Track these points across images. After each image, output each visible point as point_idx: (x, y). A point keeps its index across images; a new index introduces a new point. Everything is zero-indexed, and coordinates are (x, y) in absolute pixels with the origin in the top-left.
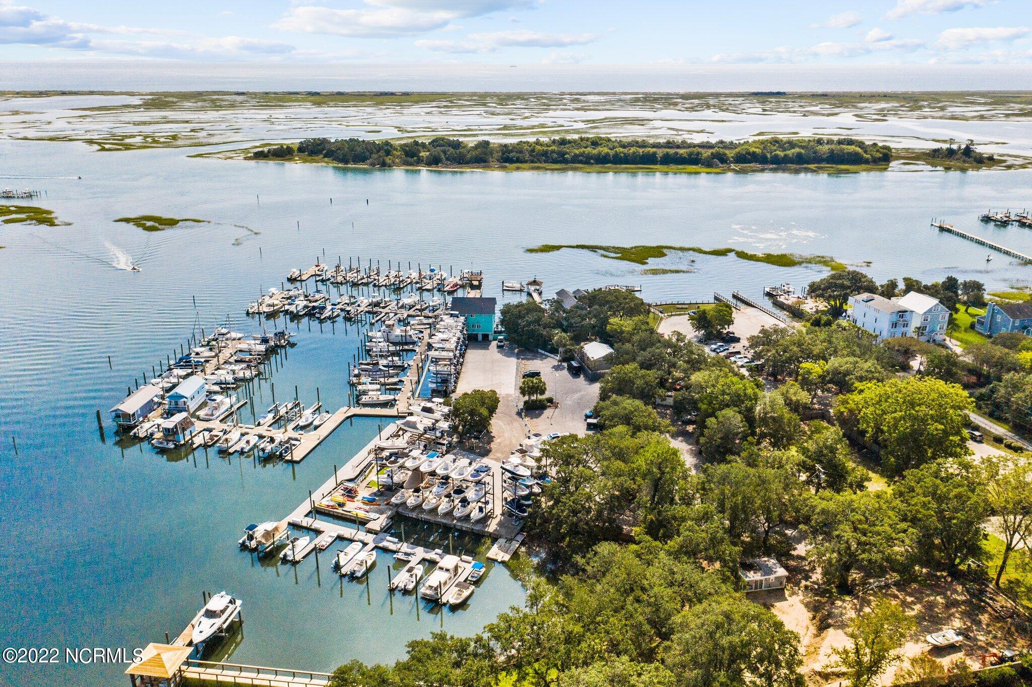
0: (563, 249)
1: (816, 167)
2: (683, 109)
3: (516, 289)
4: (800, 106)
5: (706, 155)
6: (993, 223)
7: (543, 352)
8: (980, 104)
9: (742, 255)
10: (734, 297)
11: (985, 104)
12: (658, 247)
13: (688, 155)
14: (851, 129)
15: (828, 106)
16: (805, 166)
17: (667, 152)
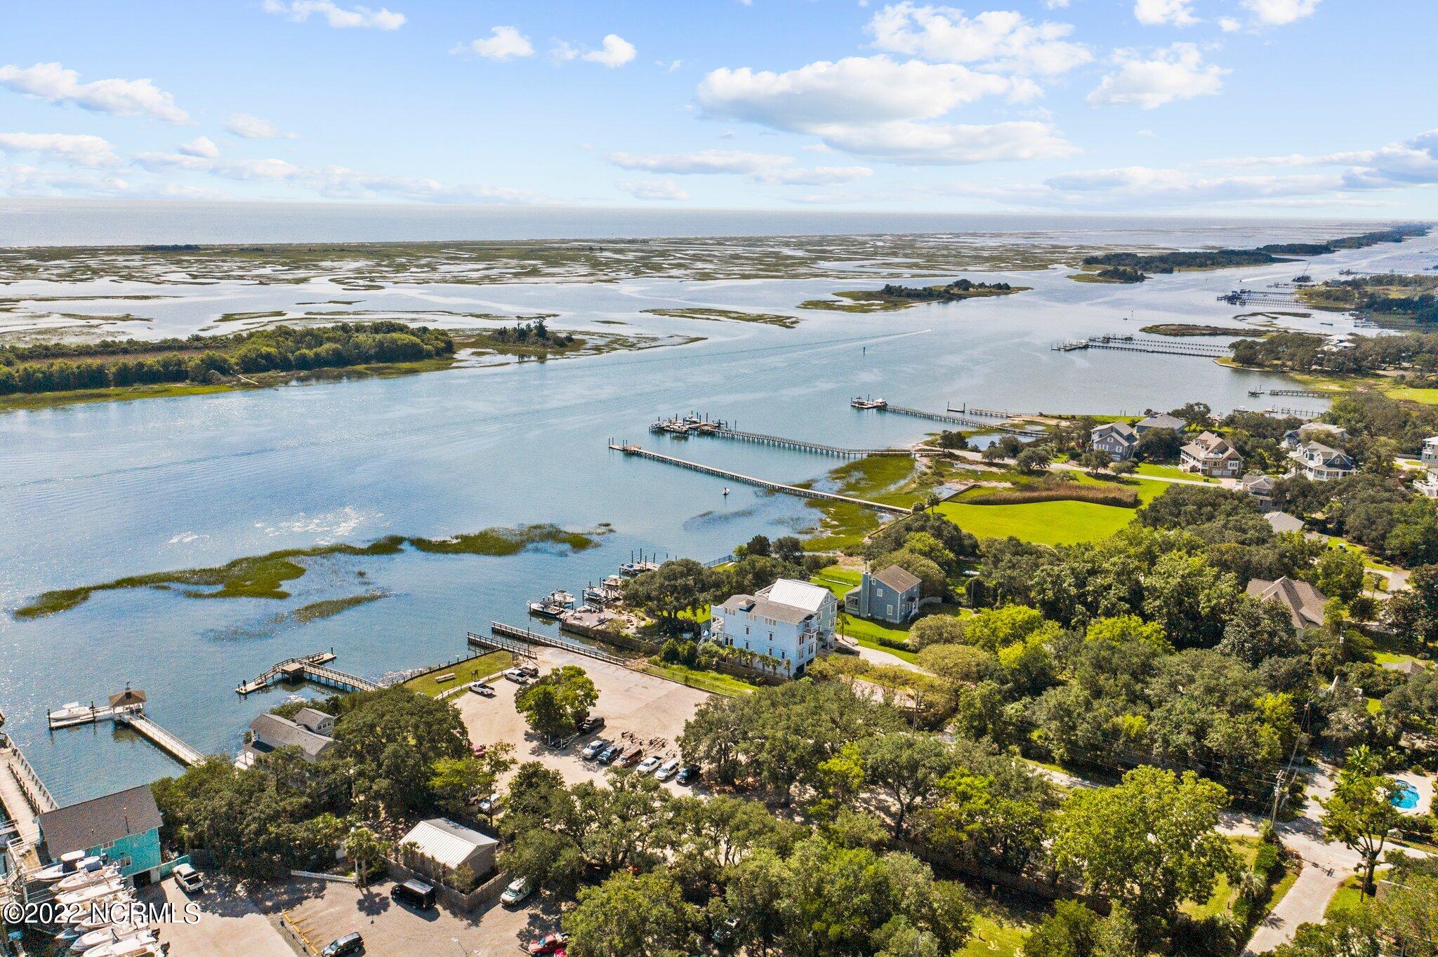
0: (96, 596)
1: (367, 369)
2: (54, 278)
3: (84, 719)
4: (241, 268)
5: (192, 364)
6: (668, 436)
7: (306, 874)
8: (465, 259)
9: (422, 545)
10: (496, 632)
11: (470, 260)
12: (275, 556)
13: (163, 366)
14: (350, 303)
15: (280, 268)
16: (349, 368)
17: (125, 365)
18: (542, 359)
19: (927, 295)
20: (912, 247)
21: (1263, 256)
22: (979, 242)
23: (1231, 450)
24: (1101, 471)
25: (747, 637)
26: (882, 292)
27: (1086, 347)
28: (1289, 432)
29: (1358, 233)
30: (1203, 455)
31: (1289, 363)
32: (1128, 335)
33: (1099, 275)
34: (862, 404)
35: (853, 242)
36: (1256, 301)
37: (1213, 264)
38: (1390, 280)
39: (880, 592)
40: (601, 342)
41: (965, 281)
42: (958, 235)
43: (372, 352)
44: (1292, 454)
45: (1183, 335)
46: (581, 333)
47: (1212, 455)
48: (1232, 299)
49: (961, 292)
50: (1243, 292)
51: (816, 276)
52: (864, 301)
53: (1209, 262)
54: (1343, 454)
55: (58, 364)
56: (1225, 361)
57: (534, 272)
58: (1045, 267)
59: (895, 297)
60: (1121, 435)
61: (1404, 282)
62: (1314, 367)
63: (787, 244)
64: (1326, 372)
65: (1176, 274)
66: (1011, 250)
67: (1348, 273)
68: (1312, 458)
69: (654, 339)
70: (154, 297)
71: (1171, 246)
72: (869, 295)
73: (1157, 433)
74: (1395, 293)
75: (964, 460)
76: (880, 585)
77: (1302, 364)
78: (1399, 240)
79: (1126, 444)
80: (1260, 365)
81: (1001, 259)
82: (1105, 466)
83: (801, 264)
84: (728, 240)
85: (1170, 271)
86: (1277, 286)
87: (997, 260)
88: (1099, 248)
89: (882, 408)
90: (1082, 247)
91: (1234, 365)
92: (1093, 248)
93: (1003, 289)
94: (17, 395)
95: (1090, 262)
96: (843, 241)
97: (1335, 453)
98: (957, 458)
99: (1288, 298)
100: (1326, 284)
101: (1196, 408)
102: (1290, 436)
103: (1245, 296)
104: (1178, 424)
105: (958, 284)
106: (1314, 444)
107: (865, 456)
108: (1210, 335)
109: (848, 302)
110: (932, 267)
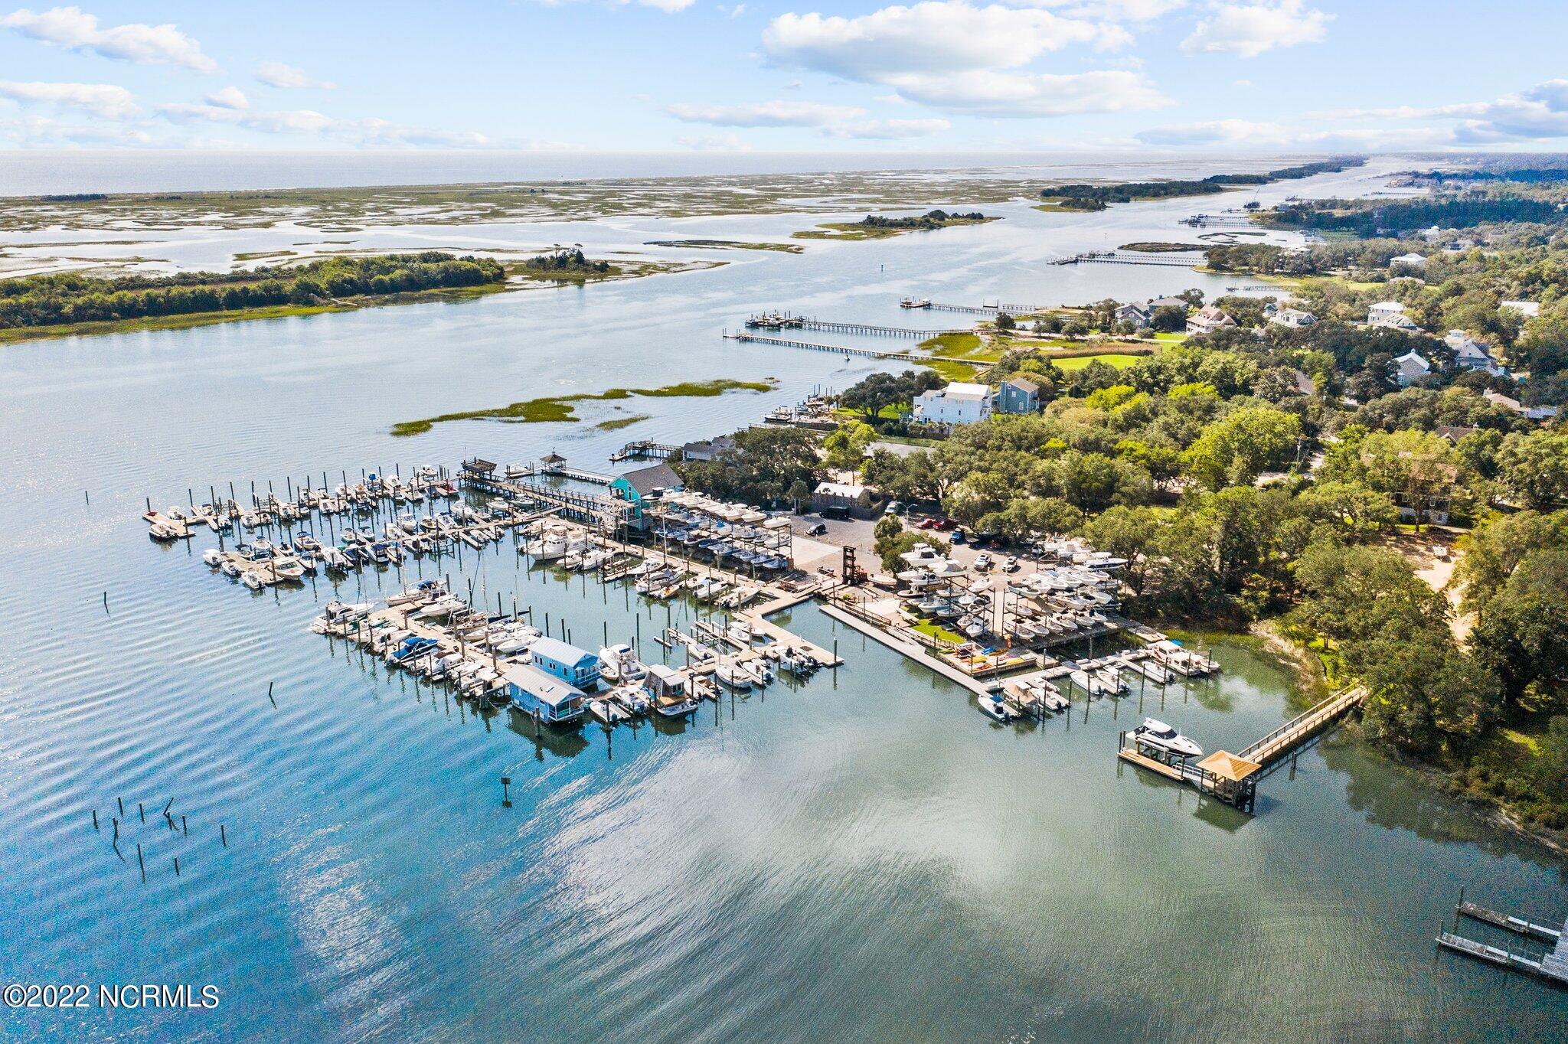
16: (425, 292)
17: (233, 289)
18: (580, 283)
19: (909, 224)
20: (861, 183)
21: (1211, 186)
22: (928, 178)
23: (1227, 317)
24: (1129, 337)
25: (942, 416)
26: (863, 223)
27: (1076, 261)
28: (1268, 305)
29: (1298, 164)
30: (1205, 322)
31: (1255, 268)
32: (1111, 251)
33: (1062, 205)
34: (909, 303)
35: (798, 181)
36: (1215, 224)
37: (1166, 194)
38: (1334, 204)
39: (1014, 394)
40: (636, 268)
41: (939, 212)
42: (900, 173)
43: (439, 277)
44: (1272, 319)
45: (1158, 251)
46: (614, 262)
47: (1212, 322)
48: (1194, 222)
49: (937, 221)
50: (1201, 217)
51: (786, 211)
52: (851, 232)
53: (1162, 192)
54: (1310, 314)
55: (143, 294)
56: (1202, 268)
57: (495, 214)
58: (1005, 200)
59: (877, 227)
60: (1140, 311)
61: (1346, 205)
62: (1276, 270)
63: (731, 184)
64: (1285, 274)
65: (1132, 203)
66: (964, 186)
67: (1293, 199)
68: (1288, 320)
69: (681, 265)
70: (137, 242)
71: (1121, 179)
72: (853, 226)
73: (1167, 309)
74: (1338, 213)
75: (1017, 335)
76: (1014, 388)
77: (1267, 267)
78: (1339, 171)
79: (1144, 318)
80: (1230, 270)
81: (962, 194)
82: (1132, 332)
83: (762, 201)
84: (668, 180)
85: (1127, 201)
86: (1230, 211)
87: (956, 192)
88: (1049, 182)
89: (927, 306)
90: (1032, 182)
91: (1209, 271)
92: (1043, 182)
93: (977, 218)
94: (146, 318)
95: (1047, 194)
96: (788, 180)
97: (1306, 314)
98: (1011, 334)
99: (1242, 221)
100: (1276, 208)
101: (1193, 293)
102: (1269, 308)
103: (1203, 220)
104: (1182, 304)
105: (932, 215)
106: (1288, 310)
107: (937, 336)
108: (1181, 250)
109: (834, 232)
110: (895, 202)
